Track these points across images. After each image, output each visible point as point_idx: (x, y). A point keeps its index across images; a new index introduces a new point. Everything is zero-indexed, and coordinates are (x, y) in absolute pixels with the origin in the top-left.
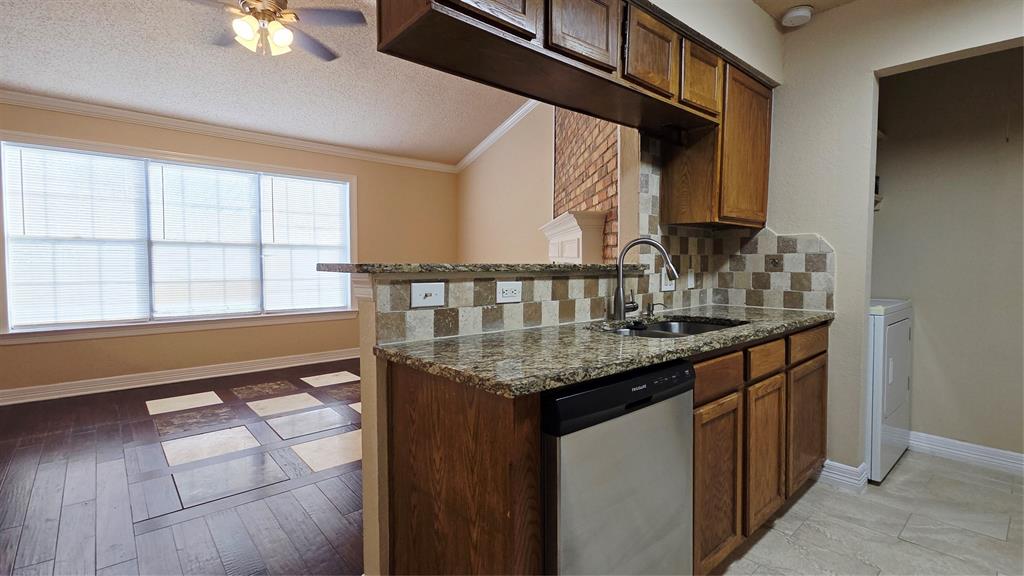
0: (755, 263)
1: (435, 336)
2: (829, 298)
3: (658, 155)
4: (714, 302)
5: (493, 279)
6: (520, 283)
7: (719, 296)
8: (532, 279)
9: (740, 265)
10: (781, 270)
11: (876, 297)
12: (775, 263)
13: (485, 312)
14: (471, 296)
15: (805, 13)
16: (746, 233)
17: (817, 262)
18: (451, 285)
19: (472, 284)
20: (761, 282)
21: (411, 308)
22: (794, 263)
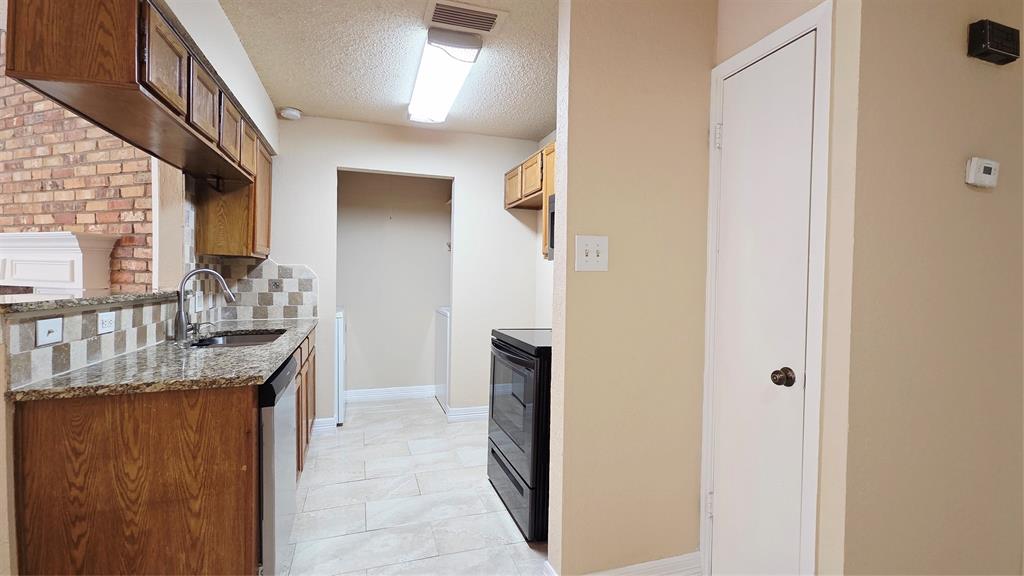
0: (259, 285)
1: (53, 374)
2: (315, 308)
3: (194, 194)
4: (223, 318)
5: (94, 311)
6: (114, 313)
7: (227, 314)
8: (120, 309)
9: (248, 288)
10: (282, 291)
11: (339, 307)
12: (276, 286)
13: (89, 344)
14: (79, 330)
15: (296, 114)
16: (253, 262)
17: (306, 285)
18: (66, 319)
19: (81, 317)
20: (266, 300)
21: (36, 346)
22: (291, 286)
